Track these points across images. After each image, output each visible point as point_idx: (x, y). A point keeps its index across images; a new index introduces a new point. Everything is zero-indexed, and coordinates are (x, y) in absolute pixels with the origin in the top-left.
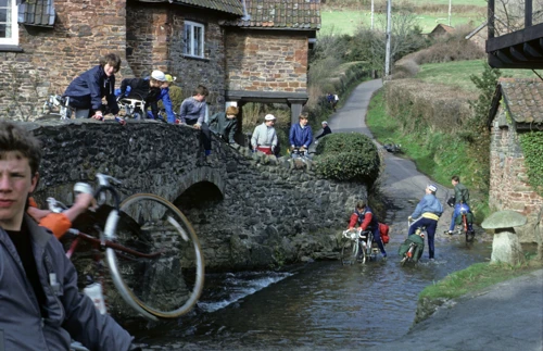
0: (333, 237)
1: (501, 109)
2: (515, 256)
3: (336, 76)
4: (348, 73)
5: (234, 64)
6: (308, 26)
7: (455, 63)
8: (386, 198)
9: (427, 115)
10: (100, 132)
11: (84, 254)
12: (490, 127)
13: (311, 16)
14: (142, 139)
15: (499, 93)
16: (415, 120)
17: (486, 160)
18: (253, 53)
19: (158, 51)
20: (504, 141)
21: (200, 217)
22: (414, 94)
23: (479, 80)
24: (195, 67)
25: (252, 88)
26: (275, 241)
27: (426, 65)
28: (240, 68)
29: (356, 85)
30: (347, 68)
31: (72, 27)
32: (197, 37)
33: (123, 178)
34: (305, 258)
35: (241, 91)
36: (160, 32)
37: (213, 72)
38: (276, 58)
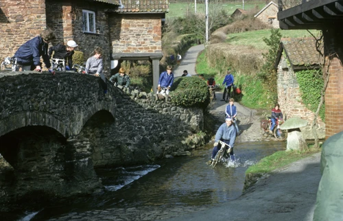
0: (183, 142)
1: (283, 58)
2: (301, 146)
3: (174, 44)
4: (182, 42)
5: (115, 36)
6: (161, 10)
7: (248, 32)
8: (214, 117)
9: (235, 65)
10: (40, 79)
11: (31, 159)
12: (276, 70)
13: (162, 4)
14: (65, 83)
15: (282, 48)
16: (227, 68)
17: (275, 90)
18: (127, 29)
19: (67, 29)
20: (286, 77)
21: (100, 133)
22: (226, 52)
23: (268, 40)
24: (90, 39)
25: (127, 51)
26: (148, 146)
27: (230, 35)
28: (119, 39)
29: (188, 49)
30: (181, 39)
31: (11, 16)
32: (91, 20)
33: (55, 108)
34: (167, 156)
35: (120, 53)
36: (67, 17)
37: (102, 42)
38: (141, 31)
